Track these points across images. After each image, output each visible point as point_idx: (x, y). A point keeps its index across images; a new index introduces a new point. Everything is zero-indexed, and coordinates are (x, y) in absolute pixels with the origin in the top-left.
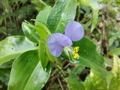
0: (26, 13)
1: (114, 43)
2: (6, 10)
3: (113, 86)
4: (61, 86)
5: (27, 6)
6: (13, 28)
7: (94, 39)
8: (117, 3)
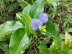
0: (14, 8)
1: (67, 25)
2: (2, 6)
3: (65, 49)
4: (36, 51)
5: (14, 3)
6: (6, 17)
7: (55, 23)
8: (68, 2)
